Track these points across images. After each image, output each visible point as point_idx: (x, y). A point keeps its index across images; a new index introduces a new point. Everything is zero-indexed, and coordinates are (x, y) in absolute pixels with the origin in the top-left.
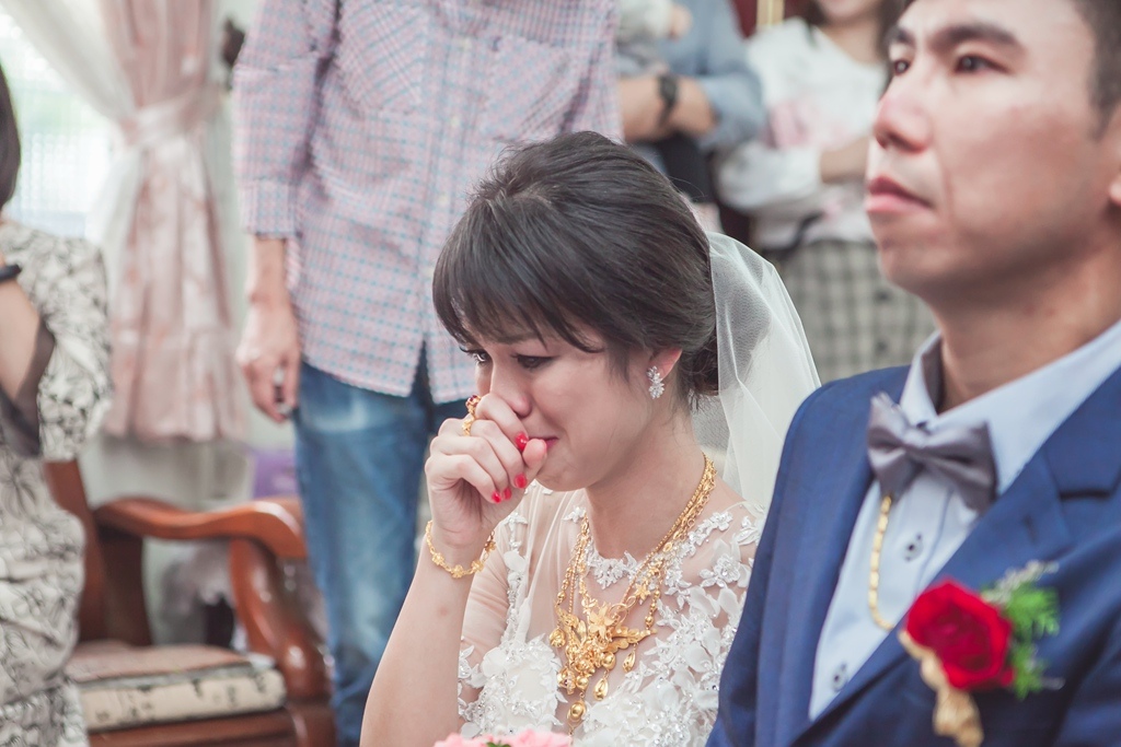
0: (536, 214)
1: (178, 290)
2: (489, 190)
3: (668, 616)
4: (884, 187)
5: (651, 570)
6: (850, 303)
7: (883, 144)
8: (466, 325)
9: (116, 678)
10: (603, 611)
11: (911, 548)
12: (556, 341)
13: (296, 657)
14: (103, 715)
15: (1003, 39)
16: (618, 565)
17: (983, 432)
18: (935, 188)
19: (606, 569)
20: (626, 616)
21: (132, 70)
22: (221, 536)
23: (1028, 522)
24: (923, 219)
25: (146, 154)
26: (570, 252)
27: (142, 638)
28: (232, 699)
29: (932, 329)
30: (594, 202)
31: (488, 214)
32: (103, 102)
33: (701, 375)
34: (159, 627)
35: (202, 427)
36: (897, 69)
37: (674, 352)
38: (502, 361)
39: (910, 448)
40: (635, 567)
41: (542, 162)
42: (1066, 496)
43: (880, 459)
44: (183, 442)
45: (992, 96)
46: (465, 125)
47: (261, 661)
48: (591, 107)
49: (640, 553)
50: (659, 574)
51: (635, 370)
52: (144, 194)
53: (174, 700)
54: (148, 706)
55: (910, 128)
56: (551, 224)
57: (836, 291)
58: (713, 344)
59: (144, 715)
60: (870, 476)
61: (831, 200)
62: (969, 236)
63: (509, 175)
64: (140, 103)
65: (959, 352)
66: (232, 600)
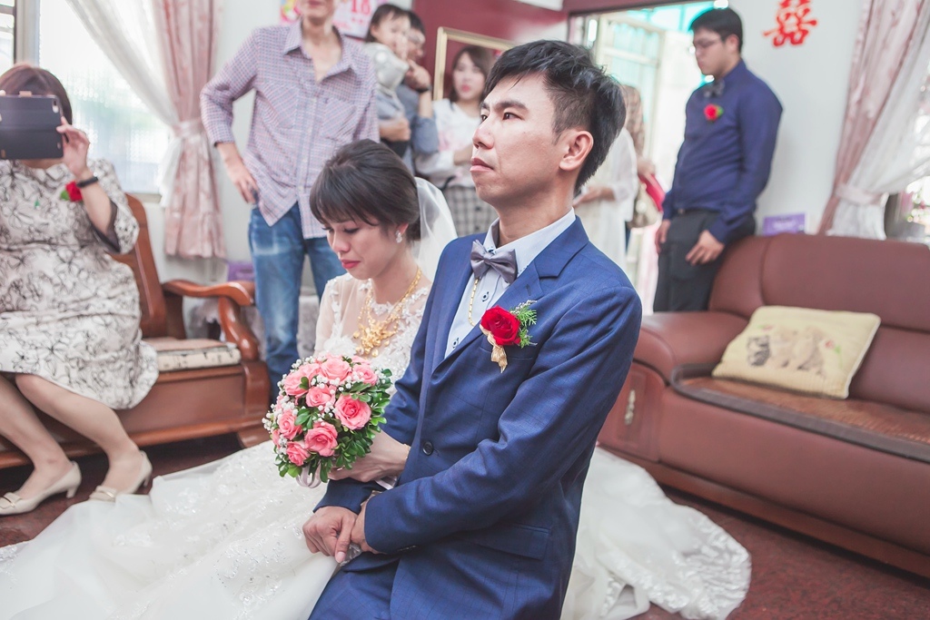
0: (350, 172)
1: (197, 196)
2: (330, 163)
3: (402, 327)
4: (477, 162)
5: (397, 309)
6: (466, 211)
7: (477, 146)
8: (324, 217)
9: (173, 350)
10: (378, 324)
11: (485, 297)
12: (361, 222)
13: (245, 344)
14: (167, 365)
15: (521, 106)
16: (384, 307)
17: (513, 253)
18: (495, 163)
19: (379, 308)
20: (388, 326)
21: (177, 105)
22: (214, 296)
23: (528, 287)
24: (491, 174)
25: (184, 140)
26: (364, 187)
27: (182, 336)
28: (220, 360)
29: (496, 217)
30: (373, 167)
31: (331, 172)
32: (166, 118)
33: (415, 233)
34: (189, 332)
35: (207, 252)
36: (484, 117)
37: (405, 225)
38: (339, 231)
39: (486, 260)
40: (391, 308)
41: (351, 151)
42: (541, 278)
43: (475, 264)
44: (199, 258)
45: (515, 128)
46: (314, 131)
47: (231, 345)
48: (366, 128)
49: (393, 302)
50: (400, 311)
51: (391, 232)
52: (183, 157)
53: (196, 360)
54: (185, 362)
55: (487, 140)
56: (356, 176)
57: (460, 206)
58: (419, 221)
59: (183, 366)
60: (471, 271)
61: (458, 171)
62: (507, 181)
63: (338, 157)
64: (181, 119)
65: (506, 224)
66: (219, 321)
